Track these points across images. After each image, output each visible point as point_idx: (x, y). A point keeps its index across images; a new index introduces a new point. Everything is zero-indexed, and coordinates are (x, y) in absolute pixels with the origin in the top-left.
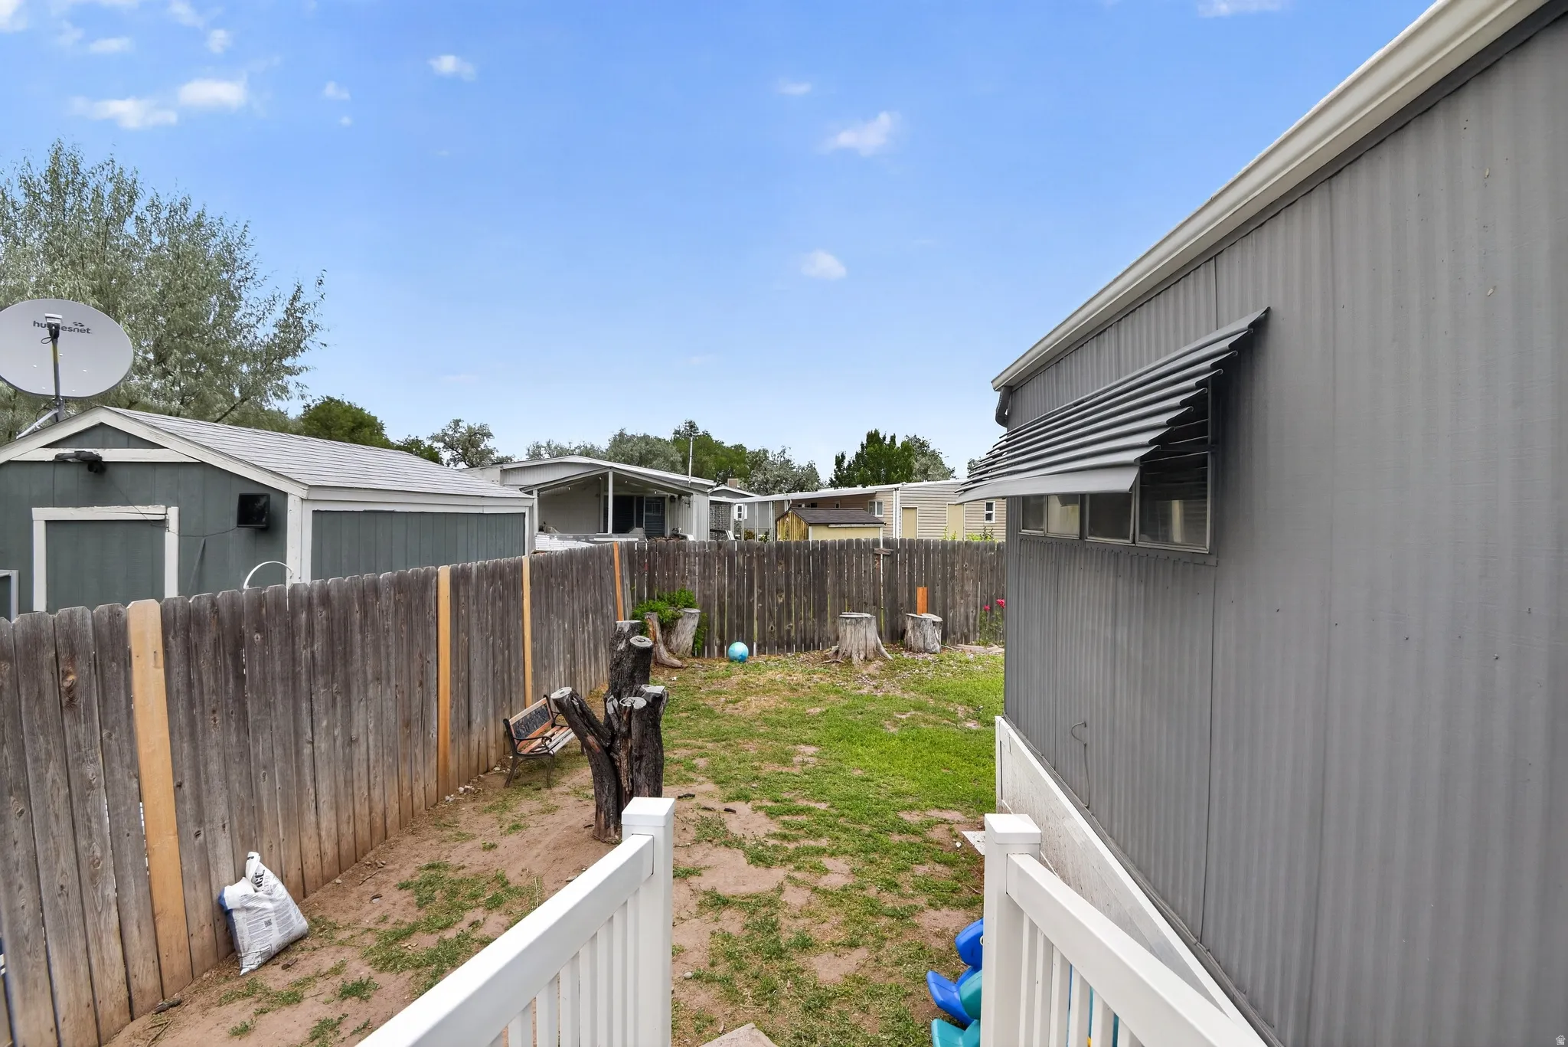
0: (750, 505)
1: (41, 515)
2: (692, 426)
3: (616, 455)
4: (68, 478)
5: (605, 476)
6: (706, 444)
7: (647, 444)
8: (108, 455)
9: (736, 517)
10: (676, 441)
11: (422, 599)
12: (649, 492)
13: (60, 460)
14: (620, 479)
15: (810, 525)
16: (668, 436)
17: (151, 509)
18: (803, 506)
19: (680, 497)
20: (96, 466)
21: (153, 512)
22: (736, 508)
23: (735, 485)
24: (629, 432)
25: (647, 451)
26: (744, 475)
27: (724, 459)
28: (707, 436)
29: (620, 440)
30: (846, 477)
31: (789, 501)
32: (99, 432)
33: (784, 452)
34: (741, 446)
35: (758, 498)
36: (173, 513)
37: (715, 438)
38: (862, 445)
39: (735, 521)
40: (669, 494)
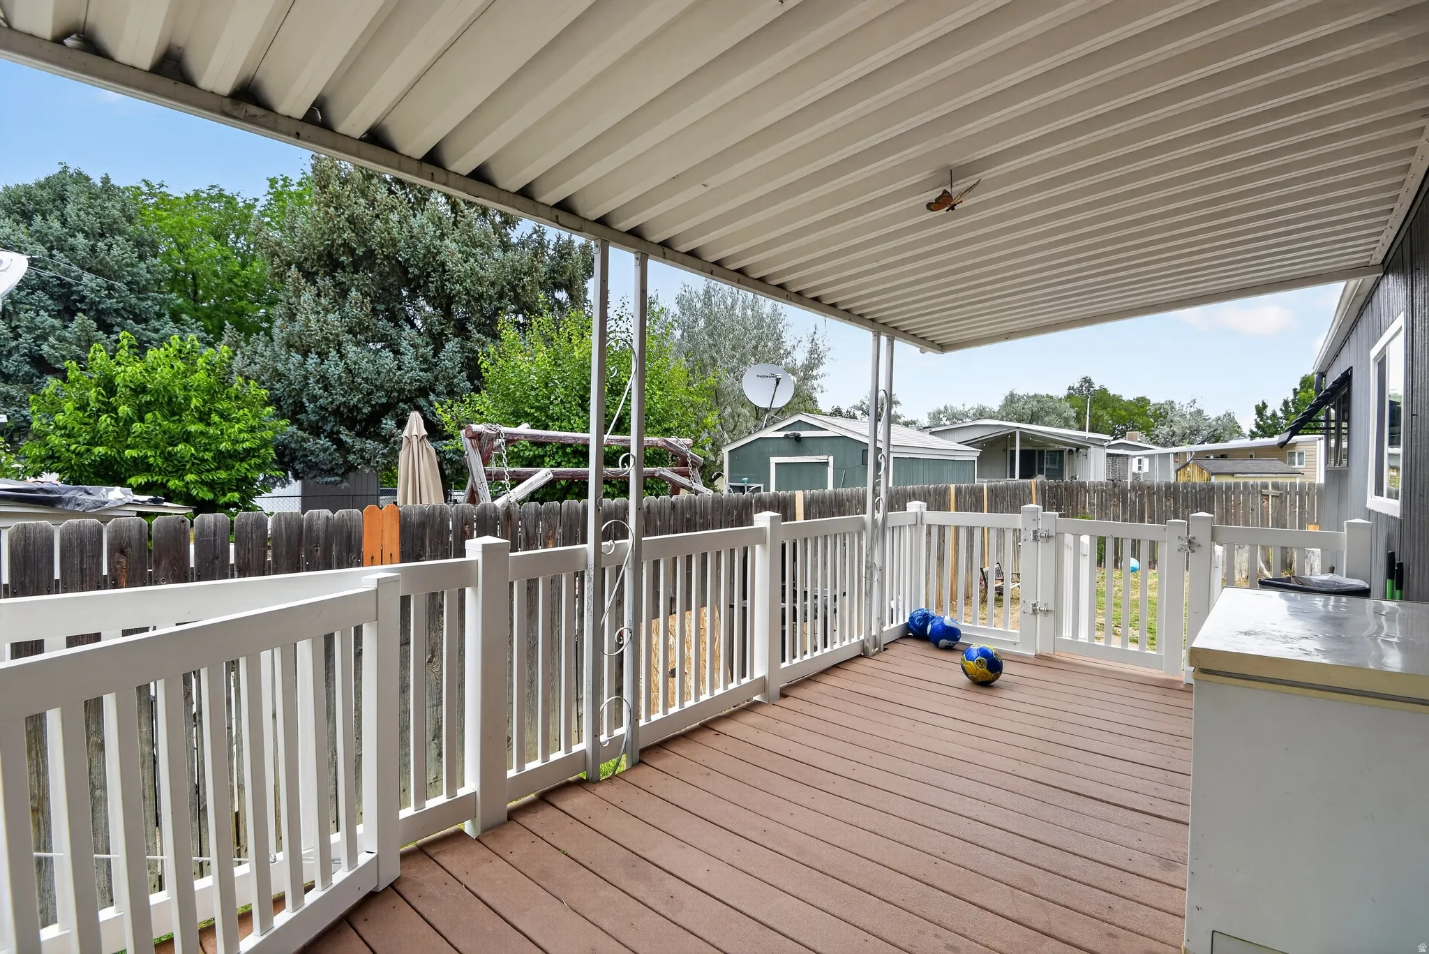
0: (1151, 457)
1: (774, 460)
2: (1087, 381)
3: (1008, 414)
4: (786, 445)
5: (1013, 435)
6: (1103, 399)
7: (1039, 401)
8: (804, 434)
9: (1135, 469)
10: (1069, 397)
11: (944, 499)
12: (1049, 446)
13: (786, 437)
14: (1025, 437)
15: (1213, 474)
16: (1062, 393)
17: (822, 457)
18: (1212, 457)
19: (1077, 450)
20: (798, 439)
21: (823, 458)
22: (1135, 461)
23: (1136, 438)
24: (1020, 392)
25: (1039, 410)
26: (1146, 429)
27: (1123, 413)
28: (1104, 391)
29: (1011, 399)
30: (1269, 426)
31: (1191, 453)
32: (798, 425)
33: (1194, 401)
34: (1143, 399)
35: (1159, 450)
36: (831, 459)
37: (1112, 392)
38: (1295, 390)
39: (1134, 474)
40: (1068, 448)
